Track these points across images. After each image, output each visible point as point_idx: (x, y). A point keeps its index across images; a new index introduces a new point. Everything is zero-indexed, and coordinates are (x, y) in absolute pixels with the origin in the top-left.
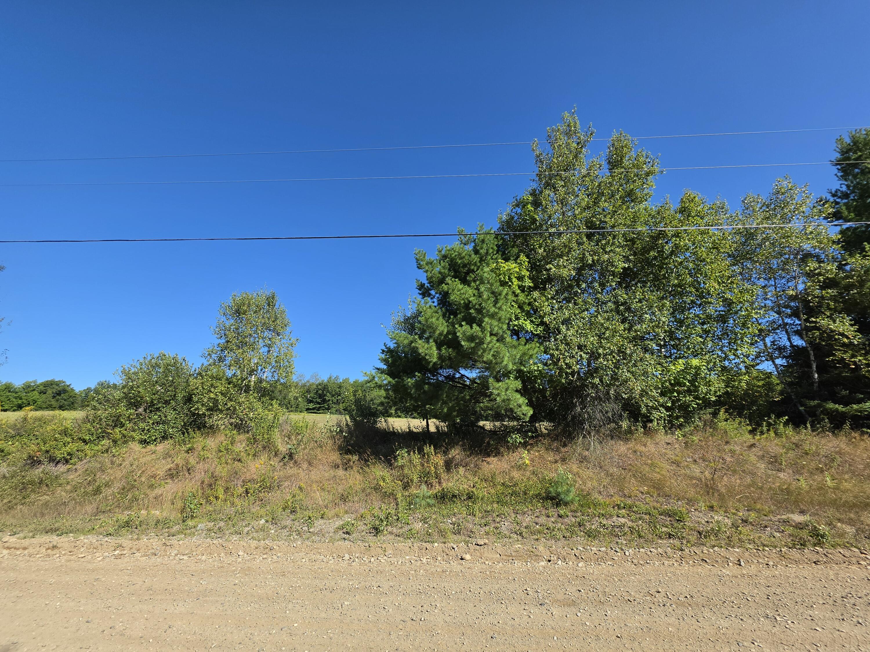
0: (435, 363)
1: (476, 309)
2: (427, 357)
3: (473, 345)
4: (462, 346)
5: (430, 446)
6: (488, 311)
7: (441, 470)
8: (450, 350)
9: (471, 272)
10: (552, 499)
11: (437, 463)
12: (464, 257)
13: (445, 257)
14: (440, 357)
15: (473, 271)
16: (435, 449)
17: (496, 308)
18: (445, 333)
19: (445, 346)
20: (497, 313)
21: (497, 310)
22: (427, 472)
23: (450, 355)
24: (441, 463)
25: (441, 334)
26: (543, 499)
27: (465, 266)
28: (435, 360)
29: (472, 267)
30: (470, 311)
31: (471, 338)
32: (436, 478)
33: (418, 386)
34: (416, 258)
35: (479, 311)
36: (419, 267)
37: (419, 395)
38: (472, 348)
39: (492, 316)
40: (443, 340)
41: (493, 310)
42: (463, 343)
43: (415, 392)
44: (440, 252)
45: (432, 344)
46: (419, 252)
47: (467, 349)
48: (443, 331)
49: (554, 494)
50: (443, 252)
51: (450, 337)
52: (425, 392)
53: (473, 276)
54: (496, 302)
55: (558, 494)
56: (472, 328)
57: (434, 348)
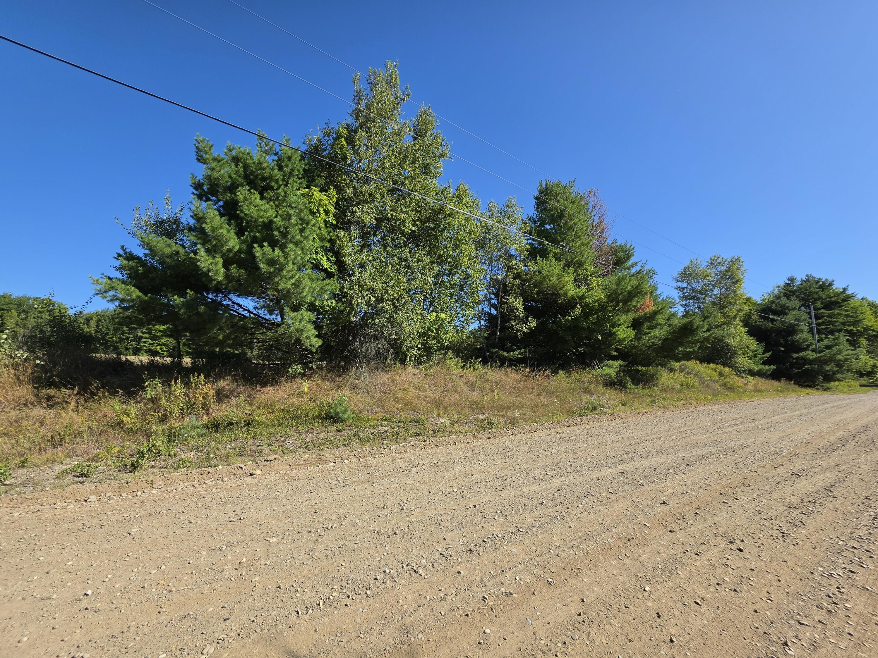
0: (219, 283)
1: (280, 232)
2: (211, 274)
3: (272, 269)
4: (259, 269)
5: (199, 375)
6: (293, 238)
7: (211, 401)
8: (242, 270)
9: (269, 189)
10: (331, 418)
11: (207, 393)
12: (264, 169)
13: (236, 160)
14: (227, 276)
15: (272, 188)
16: (205, 377)
17: (301, 236)
18: (236, 250)
19: (235, 265)
20: (301, 242)
21: (302, 239)
22: (192, 403)
23: (240, 276)
24: (212, 393)
25: (230, 250)
26: (323, 419)
27: (264, 179)
28: (220, 279)
29: (273, 184)
30: (274, 233)
31: (272, 262)
32: (203, 409)
33: (190, 306)
34: (197, 148)
35: (284, 235)
36: (201, 160)
37: (190, 316)
38: (270, 273)
39: (296, 244)
40: (231, 258)
41: (298, 237)
42: (261, 266)
43: (185, 313)
44: (230, 150)
45: (219, 260)
46: (204, 140)
47: (264, 272)
48: (233, 247)
49: (333, 414)
50: (234, 153)
51: (242, 256)
52: (198, 314)
53: (272, 195)
54: (302, 231)
55: (337, 414)
56: (274, 251)
57: (220, 265)
